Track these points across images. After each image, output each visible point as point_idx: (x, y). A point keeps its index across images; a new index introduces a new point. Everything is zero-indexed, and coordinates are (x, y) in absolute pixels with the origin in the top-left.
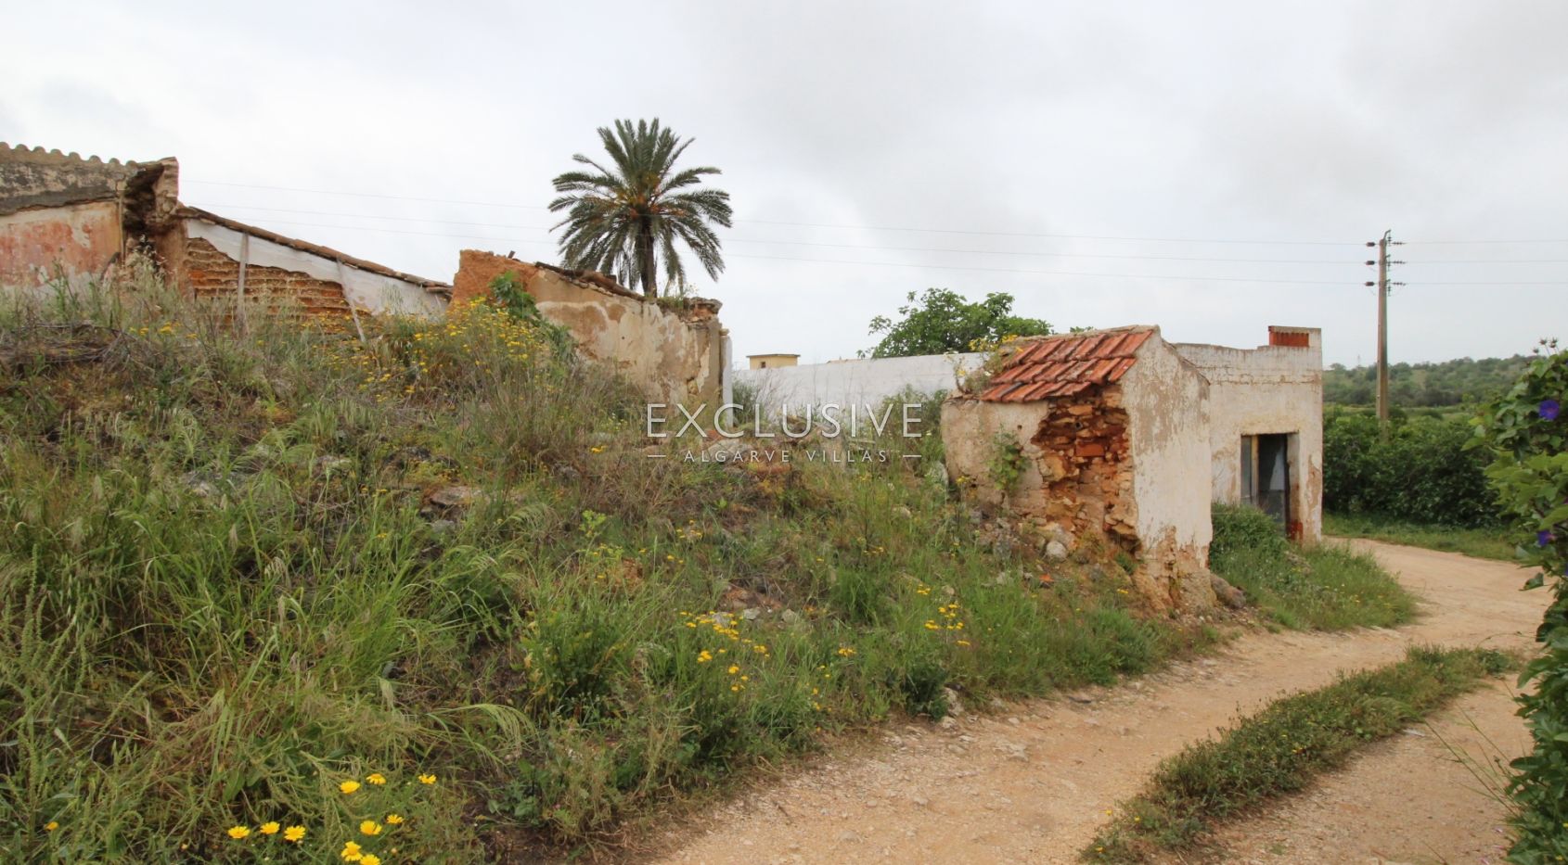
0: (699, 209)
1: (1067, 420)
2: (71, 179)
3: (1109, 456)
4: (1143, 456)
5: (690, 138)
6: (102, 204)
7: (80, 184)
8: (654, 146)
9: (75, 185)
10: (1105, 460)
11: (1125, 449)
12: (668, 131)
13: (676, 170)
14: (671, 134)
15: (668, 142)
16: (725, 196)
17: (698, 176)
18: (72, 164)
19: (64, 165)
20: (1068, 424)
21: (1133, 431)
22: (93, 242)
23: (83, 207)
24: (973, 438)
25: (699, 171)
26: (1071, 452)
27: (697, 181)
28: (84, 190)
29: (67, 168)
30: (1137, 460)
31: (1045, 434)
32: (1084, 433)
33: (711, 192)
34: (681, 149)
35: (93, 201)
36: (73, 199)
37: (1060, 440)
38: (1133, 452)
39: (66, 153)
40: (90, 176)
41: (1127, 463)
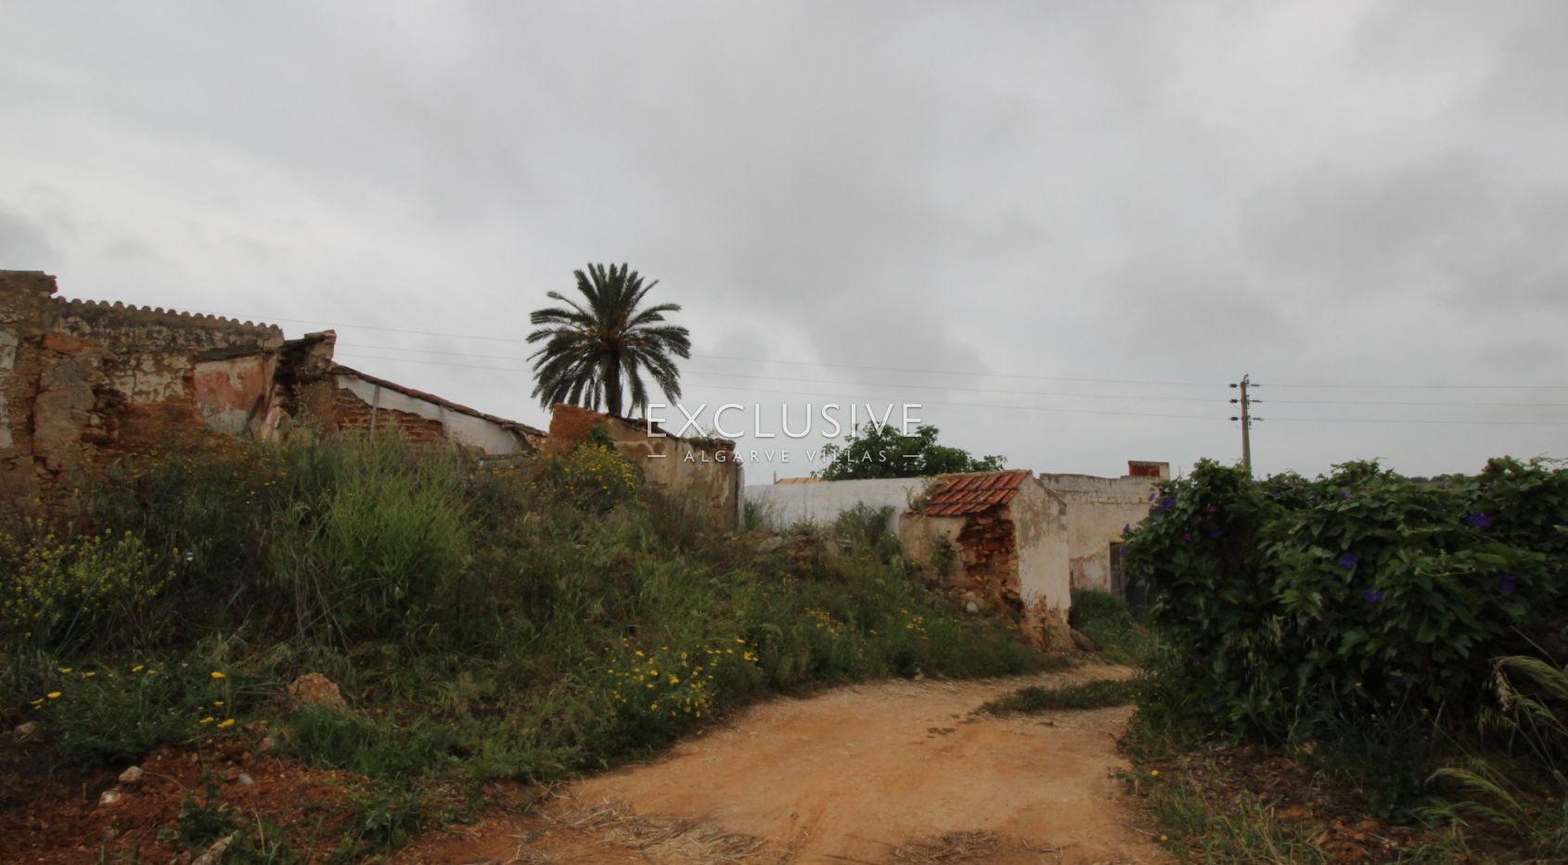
0: (662, 342)
1: (977, 527)
2: (232, 338)
3: (1003, 550)
4: (1024, 551)
5: (653, 281)
6: (253, 358)
7: (238, 343)
8: (622, 287)
9: (234, 343)
10: (1001, 552)
11: (1013, 546)
12: (634, 275)
13: (642, 306)
14: (639, 277)
15: (634, 285)
16: (686, 332)
17: (661, 313)
18: (232, 327)
19: (228, 328)
20: (978, 531)
21: (1017, 534)
22: (244, 387)
23: (239, 360)
24: (918, 538)
25: (662, 308)
26: (980, 548)
27: (660, 318)
28: (240, 347)
29: (230, 330)
30: (1020, 553)
31: (964, 536)
32: (988, 536)
33: (673, 328)
34: (646, 290)
35: (246, 355)
36: (232, 354)
37: (974, 540)
38: (1017, 547)
39: (229, 319)
40: (246, 337)
41: (1014, 554)
